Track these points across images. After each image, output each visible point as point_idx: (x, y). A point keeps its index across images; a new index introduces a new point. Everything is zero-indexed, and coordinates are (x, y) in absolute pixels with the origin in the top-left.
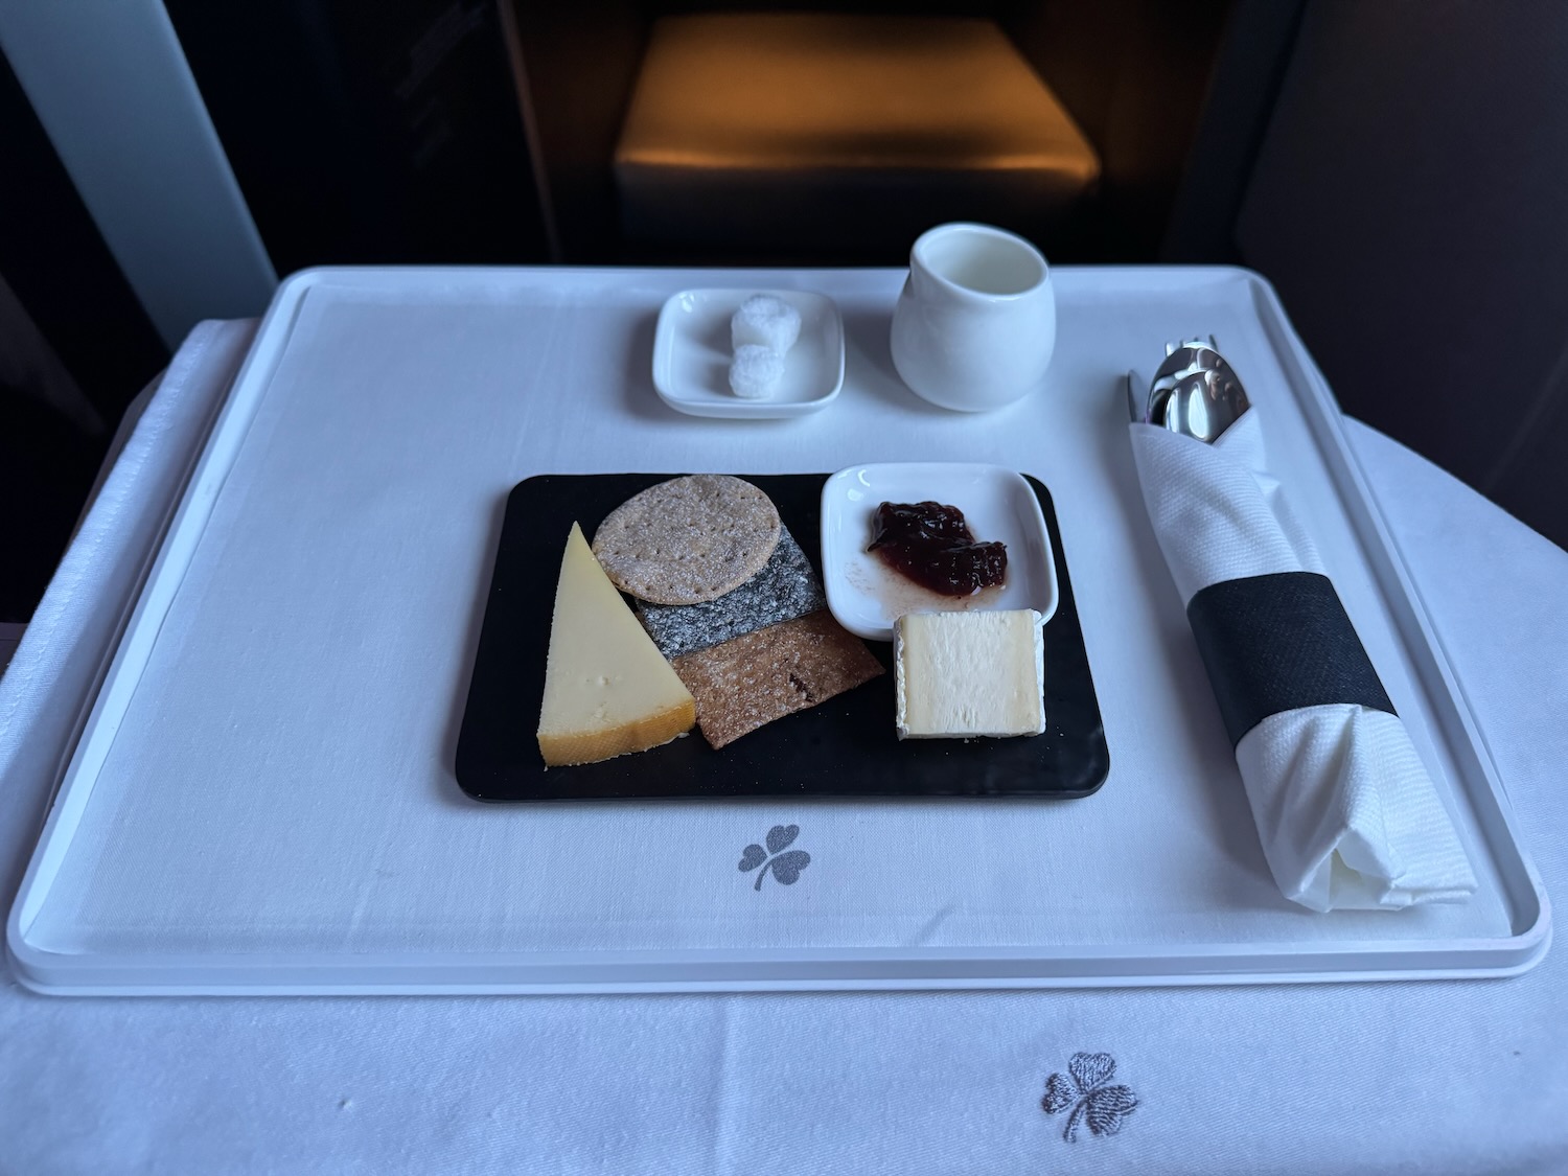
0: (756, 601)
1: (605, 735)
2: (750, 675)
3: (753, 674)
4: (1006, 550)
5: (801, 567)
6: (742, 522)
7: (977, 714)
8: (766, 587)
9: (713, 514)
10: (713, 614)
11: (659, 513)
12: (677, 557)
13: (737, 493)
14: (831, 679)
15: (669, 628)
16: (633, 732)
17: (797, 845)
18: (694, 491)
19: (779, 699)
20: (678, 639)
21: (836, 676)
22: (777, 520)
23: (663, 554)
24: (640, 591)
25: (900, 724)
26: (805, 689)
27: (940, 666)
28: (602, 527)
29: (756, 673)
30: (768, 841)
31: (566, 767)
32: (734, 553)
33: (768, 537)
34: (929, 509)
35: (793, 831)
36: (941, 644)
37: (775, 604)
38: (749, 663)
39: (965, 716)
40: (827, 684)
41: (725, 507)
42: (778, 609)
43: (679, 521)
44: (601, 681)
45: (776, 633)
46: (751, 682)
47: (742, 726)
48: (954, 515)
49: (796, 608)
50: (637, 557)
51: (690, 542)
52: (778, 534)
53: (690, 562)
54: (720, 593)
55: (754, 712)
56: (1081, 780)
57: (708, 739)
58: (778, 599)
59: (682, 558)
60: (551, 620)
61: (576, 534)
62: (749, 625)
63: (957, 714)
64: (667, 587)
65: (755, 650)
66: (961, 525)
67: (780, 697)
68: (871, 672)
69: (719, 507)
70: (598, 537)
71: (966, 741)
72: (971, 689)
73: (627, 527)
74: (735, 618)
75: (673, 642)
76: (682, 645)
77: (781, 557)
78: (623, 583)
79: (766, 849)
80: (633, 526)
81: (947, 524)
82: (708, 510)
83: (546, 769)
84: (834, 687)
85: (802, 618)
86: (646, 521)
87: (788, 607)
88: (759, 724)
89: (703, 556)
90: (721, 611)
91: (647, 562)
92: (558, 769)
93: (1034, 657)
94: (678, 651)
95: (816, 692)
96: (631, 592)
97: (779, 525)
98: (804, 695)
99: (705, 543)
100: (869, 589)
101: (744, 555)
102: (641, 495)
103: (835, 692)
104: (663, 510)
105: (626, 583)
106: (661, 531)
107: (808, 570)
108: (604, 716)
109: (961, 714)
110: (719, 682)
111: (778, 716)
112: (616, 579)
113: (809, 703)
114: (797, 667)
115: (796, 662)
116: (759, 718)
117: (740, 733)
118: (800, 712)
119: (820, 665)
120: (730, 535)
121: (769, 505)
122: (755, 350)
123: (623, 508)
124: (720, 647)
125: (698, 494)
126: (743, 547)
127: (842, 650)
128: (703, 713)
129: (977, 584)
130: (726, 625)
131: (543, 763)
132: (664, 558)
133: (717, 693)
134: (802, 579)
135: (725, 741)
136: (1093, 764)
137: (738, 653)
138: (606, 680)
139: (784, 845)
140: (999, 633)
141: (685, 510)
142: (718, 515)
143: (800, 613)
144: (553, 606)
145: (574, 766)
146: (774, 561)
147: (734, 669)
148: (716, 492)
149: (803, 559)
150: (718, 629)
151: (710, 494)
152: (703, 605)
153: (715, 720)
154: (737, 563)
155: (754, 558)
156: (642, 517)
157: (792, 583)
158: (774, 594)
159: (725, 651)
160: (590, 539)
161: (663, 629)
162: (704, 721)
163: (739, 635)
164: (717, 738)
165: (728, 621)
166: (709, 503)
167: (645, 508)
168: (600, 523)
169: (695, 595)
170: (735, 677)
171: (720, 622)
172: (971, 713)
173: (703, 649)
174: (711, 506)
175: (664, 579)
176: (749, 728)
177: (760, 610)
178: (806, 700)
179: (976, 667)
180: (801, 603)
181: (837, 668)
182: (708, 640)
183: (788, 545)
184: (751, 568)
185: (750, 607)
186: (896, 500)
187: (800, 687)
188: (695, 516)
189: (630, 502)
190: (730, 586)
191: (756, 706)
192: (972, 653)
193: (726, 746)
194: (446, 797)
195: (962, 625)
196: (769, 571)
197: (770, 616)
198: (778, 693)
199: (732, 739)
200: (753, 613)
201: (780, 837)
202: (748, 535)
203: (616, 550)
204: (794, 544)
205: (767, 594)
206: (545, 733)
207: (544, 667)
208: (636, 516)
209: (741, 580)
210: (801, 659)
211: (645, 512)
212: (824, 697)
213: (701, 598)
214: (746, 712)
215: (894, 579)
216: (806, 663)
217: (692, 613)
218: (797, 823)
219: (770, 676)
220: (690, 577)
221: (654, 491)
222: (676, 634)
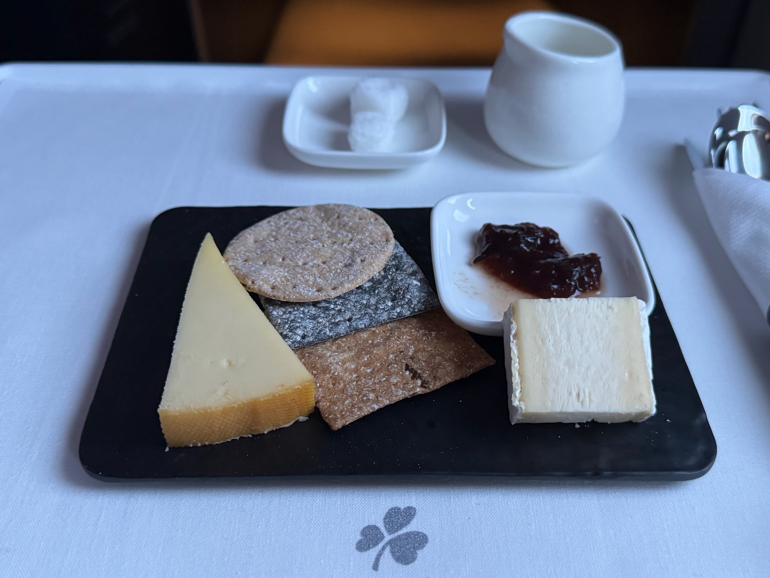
0: (373, 301)
1: (226, 412)
2: (367, 365)
3: (370, 363)
4: (601, 260)
5: (414, 274)
6: (359, 237)
7: (590, 394)
8: (382, 290)
9: (334, 231)
10: (333, 312)
11: (285, 231)
12: (300, 263)
13: (355, 215)
14: (444, 368)
15: (292, 321)
16: (253, 410)
17: (413, 526)
18: (317, 215)
19: (395, 385)
20: (300, 332)
21: (449, 366)
22: (392, 235)
23: (287, 261)
24: (266, 289)
25: (516, 403)
26: (420, 377)
27: (551, 348)
28: (233, 241)
29: (373, 364)
30: (385, 522)
31: (187, 448)
32: (353, 261)
33: (384, 248)
34: (528, 229)
35: (409, 513)
36: (552, 328)
37: (390, 304)
38: (366, 354)
39: (578, 395)
40: (440, 372)
41: (344, 226)
42: (393, 308)
43: (303, 237)
44: (224, 363)
45: (391, 330)
46: (369, 371)
47: (360, 409)
48: (549, 234)
49: (410, 307)
50: (265, 263)
51: (313, 252)
52: (392, 247)
53: (312, 267)
54: (339, 292)
55: (372, 396)
56: (692, 461)
57: (327, 420)
58: (393, 299)
59: (305, 264)
60: (180, 311)
61: (209, 244)
62: (366, 321)
63: (570, 394)
64: (290, 286)
65: (371, 344)
66: (557, 241)
67: (397, 383)
68: (482, 363)
69: (339, 226)
70: (229, 249)
71: (577, 426)
72: (583, 370)
73: (255, 242)
74: (353, 315)
75: (296, 334)
76: (304, 337)
77: (395, 265)
78: (250, 283)
79: (383, 529)
80: (262, 241)
81: (545, 241)
82: (329, 229)
83: (167, 450)
84: (447, 375)
85: (414, 317)
86: (273, 237)
87: (402, 306)
88: (376, 407)
89: (324, 263)
90: (340, 310)
91: (273, 267)
92: (178, 450)
93: (642, 341)
94: (299, 342)
95: (430, 380)
96: (256, 291)
97: (393, 241)
98: (419, 382)
99: (327, 252)
100: (476, 294)
101: (362, 261)
102: (269, 219)
103: (449, 380)
104: (289, 229)
105: (253, 282)
106: (286, 244)
107: (420, 276)
108: (226, 393)
109: (574, 394)
110: (338, 370)
111: (395, 399)
112: (244, 279)
113: (424, 389)
114: (412, 358)
115: (410, 354)
116: (376, 401)
117: (358, 414)
118: (416, 398)
119: (433, 356)
120: (348, 247)
121: (383, 224)
122: (369, 115)
123: (253, 228)
124: (339, 341)
125: (321, 217)
126: (362, 255)
127: (453, 344)
128: (322, 397)
129: (576, 288)
130: (345, 321)
131: (165, 444)
132: (288, 264)
133: (335, 380)
134: (415, 282)
135: (344, 421)
136: (701, 448)
137: (356, 346)
138: (230, 363)
139: (401, 526)
140: (607, 318)
141: (309, 228)
142: (338, 232)
143: (414, 312)
144: (183, 299)
145: (195, 447)
146: (389, 269)
147: (352, 359)
148: (336, 215)
149: (415, 267)
150: (337, 324)
151: (331, 216)
152: (323, 304)
153: (335, 403)
154: (355, 268)
155: (371, 264)
156: (269, 235)
157: (407, 285)
158: (389, 295)
159: (343, 345)
160: (222, 251)
161: (286, 323)
162: (323, 405)
163: (357, 330)
164: (335, 419)
165: (347, 317)
166: (330, 223)
167: (273, 228)
168: (231, 238)
169: (316, 293)
170: (353, 367)
171: (339, 318)
172: (584, 393)
173: (323, 341)
174: (332, 226)
175: (288, 280)
176: (367, 410)
177: (377, 309)
178: (422, 386)
179: (587, 350)
180: (415, 302)
181: (450, 359)
182: (328, 333)
183: (401, 257)
184: (368, 272)
185: (367, 306)
186: (497, 222)
187: (415, 375)
188: (317, 233)
189: (260, 224)
190: (348, 287)
191: (374, 391)
192: (582, 336)
193: (344, 427)
194: (69, 477)
195: (572, 310)
196: (385, 277)
197: (386, 313)
198: (394, 380)
199: (350, 420)
200: (370, 311)
201: (397, 518)
202: (366, 246)
203: (245, 258)
204: (406, 256)
205: (383, 295)
206: (166, 408)
207: (171, 350)
208: (264, 234)
209: (359, 282)
210: (415, 352)
211: (272, 231)
212: (439, 384)
213: (321, 296)
214: (364, 396)
215: (498, 286)
216: (420, 355)
217: (313, 310)
218: (414, 505)
219: (386, 366)
220: (312, 278)
221: (282, 216)
222: (299, 327)
